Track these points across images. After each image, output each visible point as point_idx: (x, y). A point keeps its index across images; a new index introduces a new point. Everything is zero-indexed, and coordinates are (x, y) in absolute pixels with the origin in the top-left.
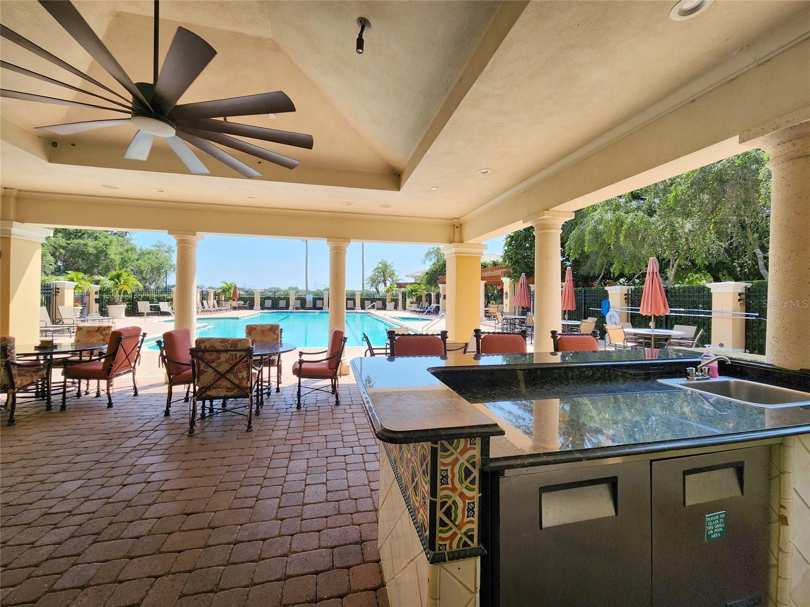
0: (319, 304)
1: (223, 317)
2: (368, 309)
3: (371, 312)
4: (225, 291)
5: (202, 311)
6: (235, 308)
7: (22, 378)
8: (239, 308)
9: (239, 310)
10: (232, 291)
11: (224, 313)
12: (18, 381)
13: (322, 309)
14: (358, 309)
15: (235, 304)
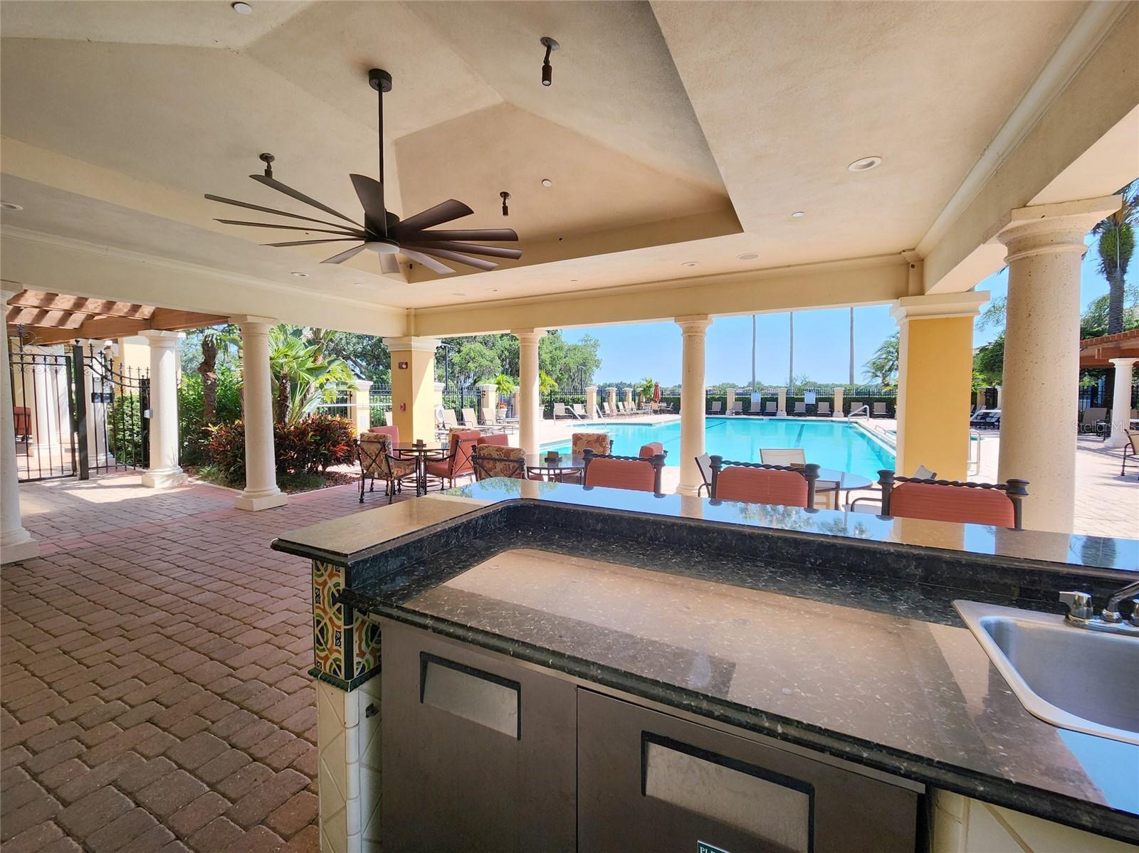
0: (770, 406)
1: (641, 422)
2: (853, 415)
3: (858, 421)
4: (646, 390)
5: (618, 415)
6: (655, 412)
7: (398, 469)
8: (662, 411)
9: (661, 413)
10: (652, 390)
11: (641, 418)
12: (395, 471)
13: (774, 414)
14: (839, 416)
15: (655, 406)
